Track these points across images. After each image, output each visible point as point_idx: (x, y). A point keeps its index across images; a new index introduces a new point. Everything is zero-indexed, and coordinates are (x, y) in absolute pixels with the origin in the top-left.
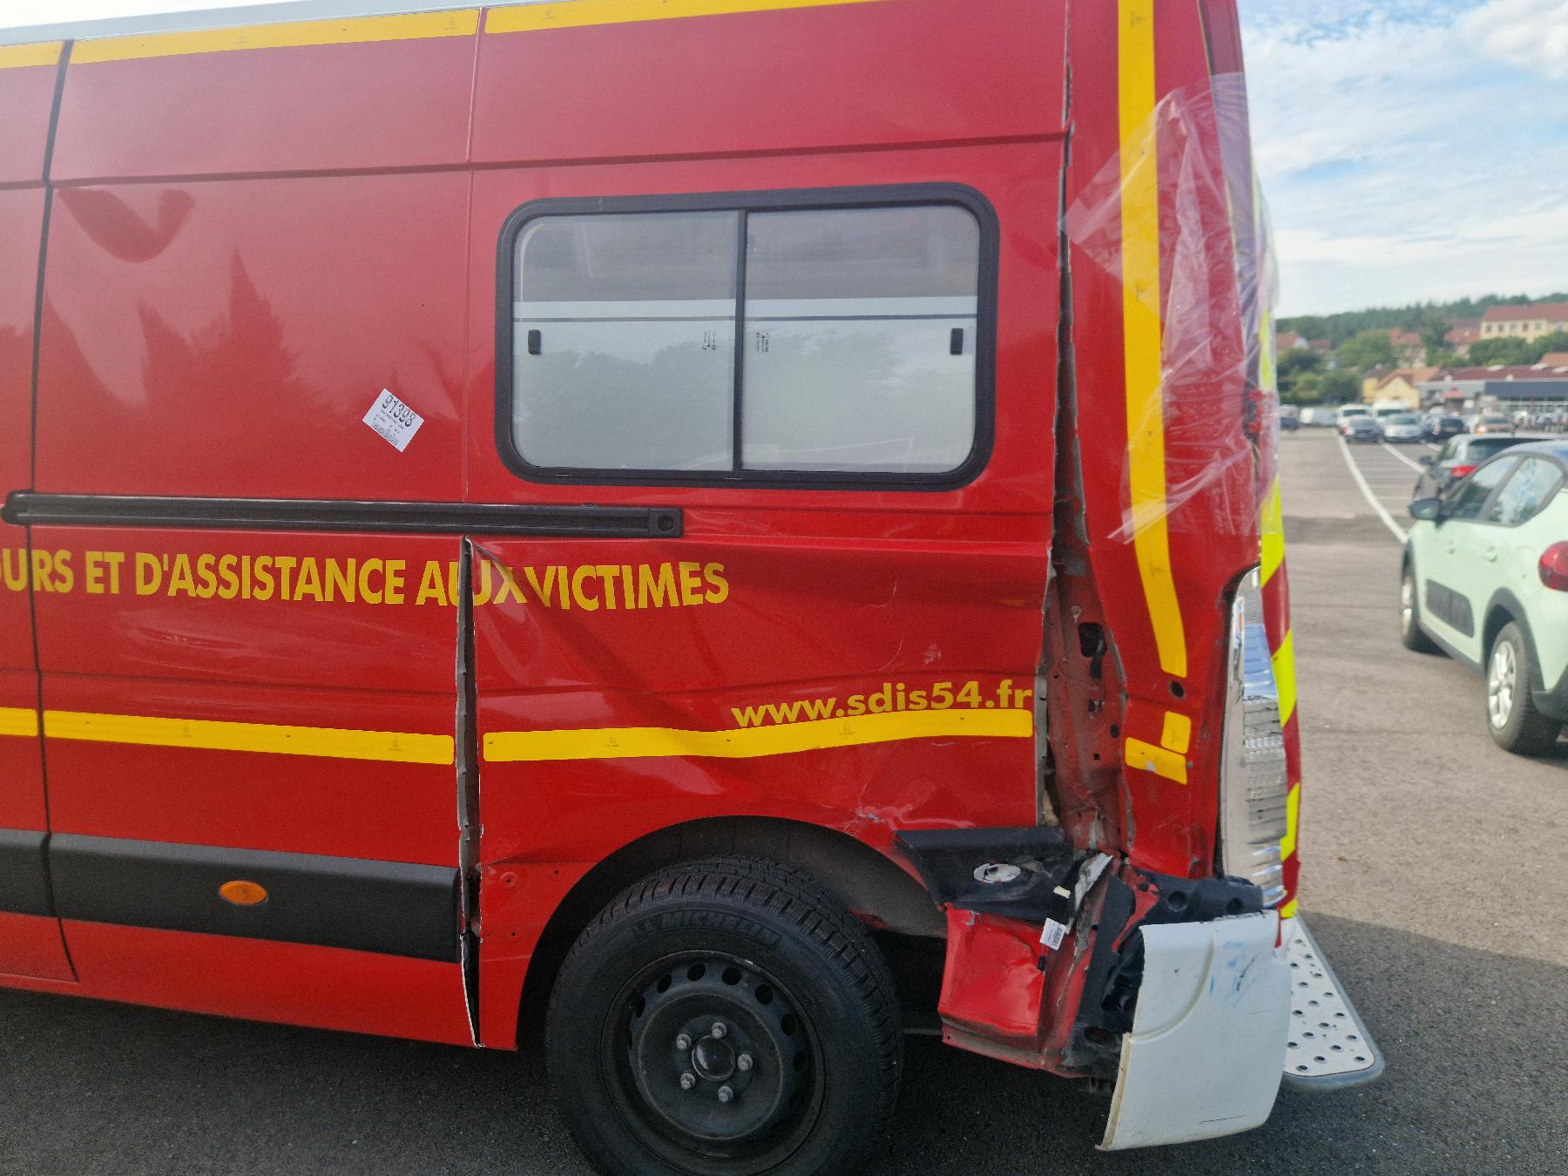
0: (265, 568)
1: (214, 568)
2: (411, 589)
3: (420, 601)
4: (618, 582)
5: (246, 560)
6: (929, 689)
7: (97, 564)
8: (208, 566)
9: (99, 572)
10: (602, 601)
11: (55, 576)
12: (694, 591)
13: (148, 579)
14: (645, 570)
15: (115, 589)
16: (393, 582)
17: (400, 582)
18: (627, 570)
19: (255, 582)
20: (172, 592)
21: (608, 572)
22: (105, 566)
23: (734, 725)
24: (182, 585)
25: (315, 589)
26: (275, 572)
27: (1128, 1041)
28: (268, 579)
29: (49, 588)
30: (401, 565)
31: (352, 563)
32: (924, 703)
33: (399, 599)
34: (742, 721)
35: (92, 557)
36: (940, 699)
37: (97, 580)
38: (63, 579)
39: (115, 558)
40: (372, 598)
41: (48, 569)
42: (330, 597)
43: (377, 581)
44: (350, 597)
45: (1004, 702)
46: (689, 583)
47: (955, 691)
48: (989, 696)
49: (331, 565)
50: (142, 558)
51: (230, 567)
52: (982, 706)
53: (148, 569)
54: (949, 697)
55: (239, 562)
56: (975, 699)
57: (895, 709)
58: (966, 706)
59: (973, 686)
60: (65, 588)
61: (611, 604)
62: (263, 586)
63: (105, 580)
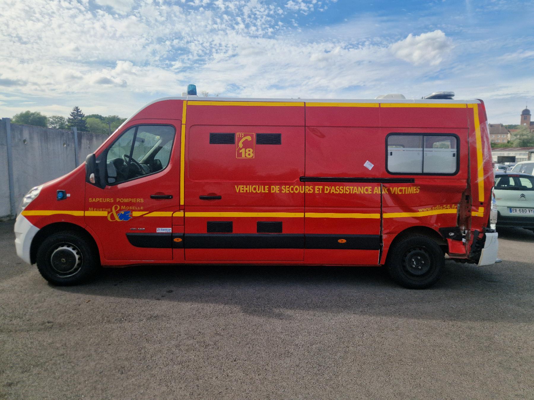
0: (348, 188)
1: (339, 189)
2: (373, 191)
3: (374, 193)
4: (405, 190)
5: (344, 187)
6: (443, 206)
7: (317, 188)
8: (338, 188)
9: (318, 189)
10: (402, 193)
11: (309, 190)
12: (415, 191)
13: (327, 191)
14: (409, 188)
15: (321, 192)
16: (370, 190)
17: (371, 190)
18: (407, 188)
19: (346, 191)
20: (331, 192)
21: (403, 188)
22: (319, 189)
23: (418, 211)
24: (333, 191)
25: (357, 191)
26: (350, 189)
27: (483, 250)
28: (348, 190)
29: (308, 192)
30: (371, 187)
31: (363, 187)
32: (442, 208)
33: (371, 193)
34: (420, 211)
35: (316, 187)
36: (444, 208)
37: (317, 191)
38: (311, 191)
39: (321, 187)
40: (366, 193)
41: (308, 189)
42: (359, 193)
43: (367, 190)
44: (362, 193)
45: (453, 208)
46: (415, 190)
47: (446, 206)
48: (451, 207)
49: (359, 188)
50: (326, 187)
51: (342, 188)
52: (450, 208)
53: (327, 189)
54: (445, 207)
55: (343, 187)
56: (449, 207)
57: (438, 209)
58: (447, 209)
59: (449, 206)
60: (312, 192)
61: (403, 193)
62: (347, 191)
63: (319, 191)
